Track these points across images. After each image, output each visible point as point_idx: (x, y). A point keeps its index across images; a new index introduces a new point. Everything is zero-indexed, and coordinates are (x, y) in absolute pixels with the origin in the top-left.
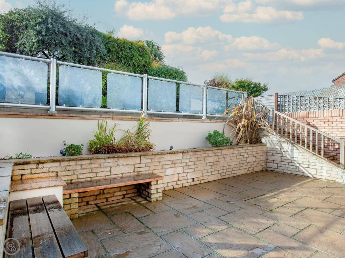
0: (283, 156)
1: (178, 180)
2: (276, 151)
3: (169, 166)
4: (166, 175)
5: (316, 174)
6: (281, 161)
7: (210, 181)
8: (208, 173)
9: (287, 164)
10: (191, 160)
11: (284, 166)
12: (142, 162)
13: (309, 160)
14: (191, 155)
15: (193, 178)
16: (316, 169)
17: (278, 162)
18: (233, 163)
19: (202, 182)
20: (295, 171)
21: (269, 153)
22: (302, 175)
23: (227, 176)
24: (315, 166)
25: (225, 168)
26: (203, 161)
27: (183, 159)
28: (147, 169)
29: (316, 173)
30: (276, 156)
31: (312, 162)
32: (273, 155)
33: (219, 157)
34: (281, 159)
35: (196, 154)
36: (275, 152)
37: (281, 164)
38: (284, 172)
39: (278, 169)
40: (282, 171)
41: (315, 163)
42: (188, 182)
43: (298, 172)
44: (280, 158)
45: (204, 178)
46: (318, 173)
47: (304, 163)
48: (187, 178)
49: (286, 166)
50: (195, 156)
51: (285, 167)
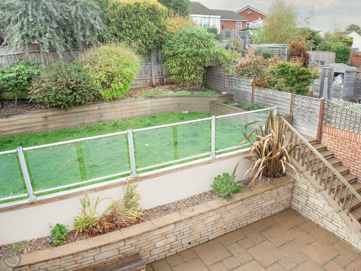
0: (308, 200)
1: (171, 248)
2: (303, 192)
3: (158, 240)
4: (156, 248)
5: (337, 232)
6: (306, 205)
7: (210, 240)
8: (208, 233)
9: (312, 210)
10: (186, 226)
11: (308, 211)
12: (127, 244)
13: (333, 215)
14: (185, 222)
15: (189, 242)
16: (338, 227)
17: (303, 205)
18: (243, 214)
19: (200, 243)
20: (318, 220)
21: (295, 191)
22: (324, 228)
23: (234, 229)
24: (338, 223)
25: (230, 222)
26: (202, 223)
27: (175, 228)
28: (134, 248)
29: (337, 230)
30: (301, 197)
31: (336, 219)
32: (298, 195)
33: (223, 214)
34: (306, 203)
35: (192, 220)
36: (301, 193)
37: (305, 207)
38: (307, 217)
39: (301, 211)
40: (306, 215)
41: (338, 221)
42: (183, 247)
43: (321, 222)
44: (305, 201)
45: (203, 238)
46: (338, 231)
47: (328, 217)
48: (182, 244)
49: (311, 212)
50: (190, 222)
51: (309, 213)
